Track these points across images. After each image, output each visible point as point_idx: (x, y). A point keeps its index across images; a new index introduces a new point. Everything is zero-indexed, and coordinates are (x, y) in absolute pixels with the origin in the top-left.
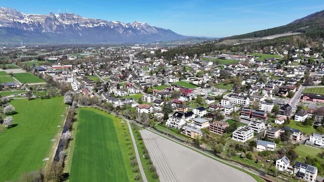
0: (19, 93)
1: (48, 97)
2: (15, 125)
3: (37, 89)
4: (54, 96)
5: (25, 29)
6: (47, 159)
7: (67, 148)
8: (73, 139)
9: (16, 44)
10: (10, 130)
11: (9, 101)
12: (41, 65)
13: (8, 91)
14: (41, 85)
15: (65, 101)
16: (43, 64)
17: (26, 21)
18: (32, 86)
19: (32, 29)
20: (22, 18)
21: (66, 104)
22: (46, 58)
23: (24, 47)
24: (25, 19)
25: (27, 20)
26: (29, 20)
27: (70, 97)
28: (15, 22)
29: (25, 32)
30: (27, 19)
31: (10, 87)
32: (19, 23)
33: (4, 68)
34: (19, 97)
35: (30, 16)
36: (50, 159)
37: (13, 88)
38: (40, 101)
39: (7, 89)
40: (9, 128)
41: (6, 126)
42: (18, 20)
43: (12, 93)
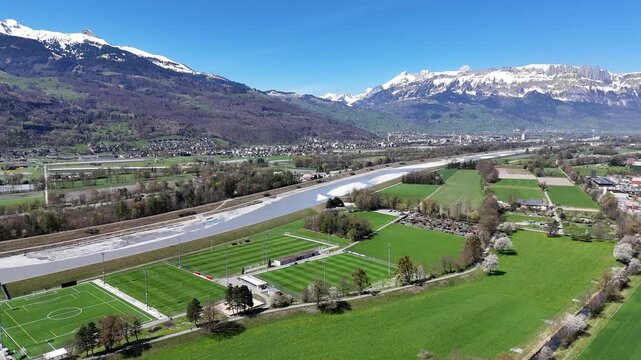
0: (539, 220)
1: (588, 239)
2: (501, 273)
3: (574, 219)
4: (600, 239)
5: (609, 103)
6: (519, 351)
7: (566, 347)
8: (589, 335)
9: (585, 132)
10: (489, 278)
11: (515, 232)
12: (611, 174)
13: (523, 214)
14: (586, 214)
15: (616, 254)
16: (616, 173)
17: (615, 87)
18: (568, 212)
19: (624, 102)
20: (607, 82)
21: (618, 260)
22: (628, 162)
23: (597, 138)
24: (614, 83)
25: (617, 86)
26: (622, 85)
27: (629, 247)
28: (592, 91)
29: (609, 108)
30: (618, 83)
31: (530, 209)
32: (601, 93)
33: (539, 175)
34: (535, 227)
35: (626, 76)
36: (524, 354)
37: (533, 210)
38: (568, 242)
39: (524, 211)
40: (490, 274)
41: (485, 270)
42: (599, 87)
43: (527, 219)
